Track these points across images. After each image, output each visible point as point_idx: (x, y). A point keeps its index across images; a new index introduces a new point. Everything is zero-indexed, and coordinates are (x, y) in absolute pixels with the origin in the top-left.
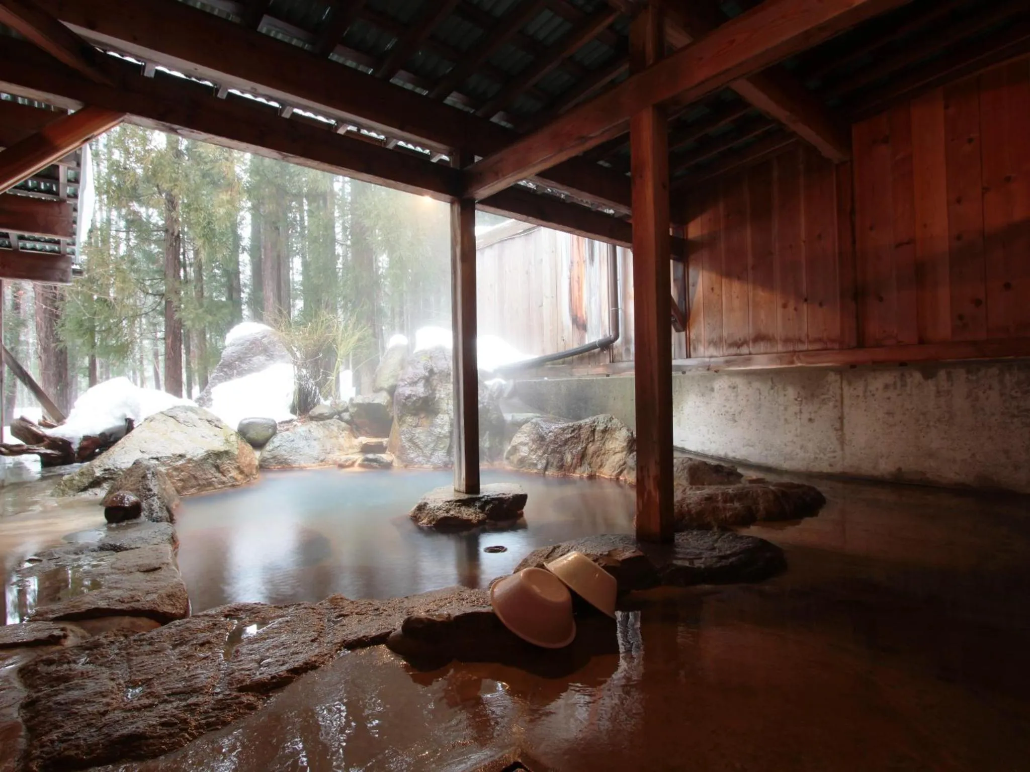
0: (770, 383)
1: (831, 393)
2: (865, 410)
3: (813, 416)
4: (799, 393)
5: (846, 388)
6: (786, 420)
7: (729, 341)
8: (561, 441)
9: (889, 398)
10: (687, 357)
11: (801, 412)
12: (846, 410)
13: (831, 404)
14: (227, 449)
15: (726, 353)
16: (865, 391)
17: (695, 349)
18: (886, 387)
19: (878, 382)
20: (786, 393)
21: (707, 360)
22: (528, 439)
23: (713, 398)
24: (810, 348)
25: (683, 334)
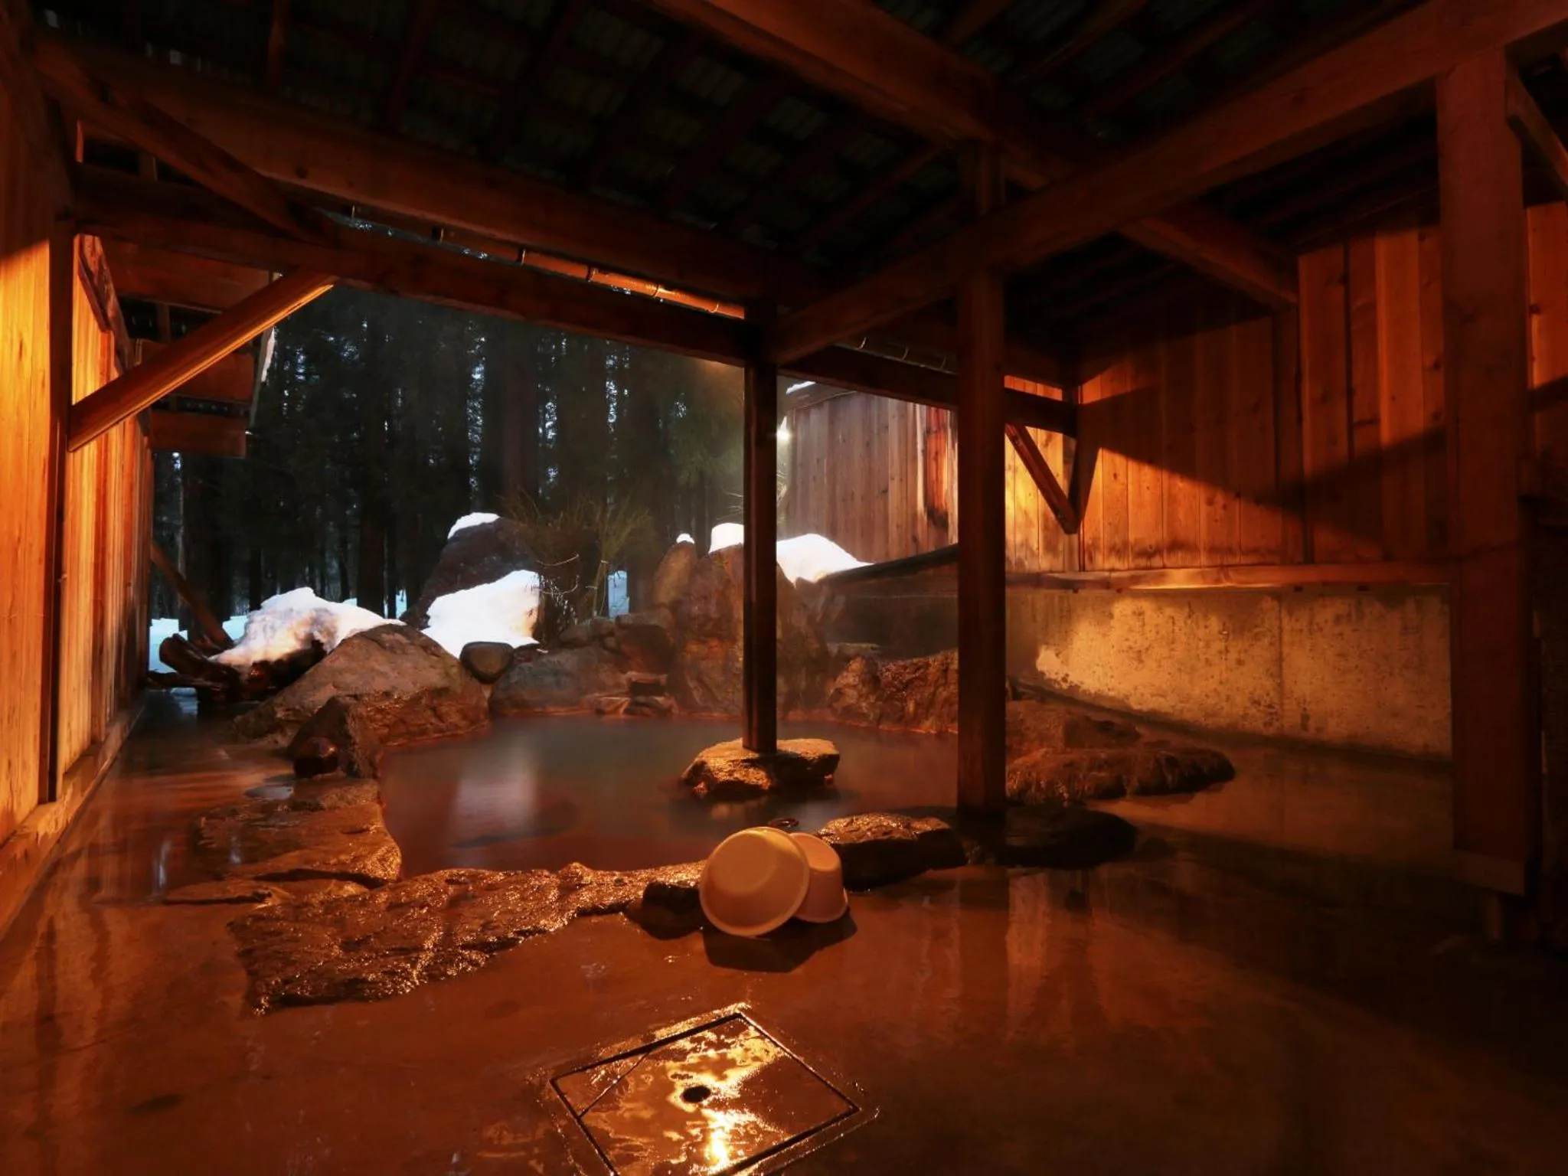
0: (1187, 610)
1: (1267, 625)
2: (1311, 650)
3: (1243, 656)
4: (1224, 624)
5: (1285, 621)
6: (1207, 660)
7: (1136, 549)
8: (901, 682)
9: (1341, 634)
10: (1080, 571)
11: (1227, 651)
12: (1286, 650)
13: (1266, 641)
14: (447, 684)
15: (1132, 565)
16: (1311, 623)
17: (1091, 559)
18: (1338, 619)
19: (1327, 613)
20: (1208, 623)
21: (1107, 574)
22: (857, 679)
23: (1112, 627)
24: (1243, 562)
25: (1075, 537)
